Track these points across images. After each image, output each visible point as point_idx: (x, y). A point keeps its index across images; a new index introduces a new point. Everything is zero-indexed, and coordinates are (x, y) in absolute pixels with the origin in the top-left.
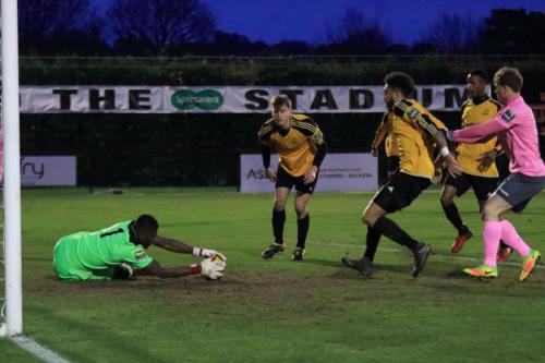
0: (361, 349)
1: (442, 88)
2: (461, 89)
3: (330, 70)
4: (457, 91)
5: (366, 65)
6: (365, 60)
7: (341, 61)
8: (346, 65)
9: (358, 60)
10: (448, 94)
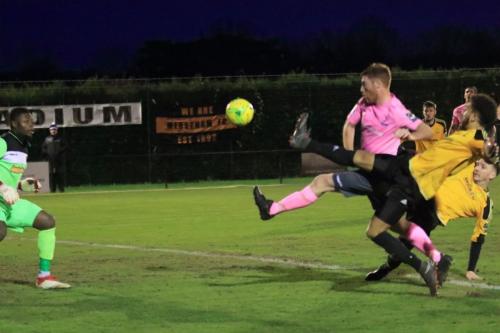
0: (26, 324)
1: (101, 107)
2: (117, 107)
3: (7, 94)
4: (113, 109)
5: (38, 88)
6: (36, 85)
7: (17, 86)
8: (21, 89)
9: (31, 85)
10: (106, 111)
